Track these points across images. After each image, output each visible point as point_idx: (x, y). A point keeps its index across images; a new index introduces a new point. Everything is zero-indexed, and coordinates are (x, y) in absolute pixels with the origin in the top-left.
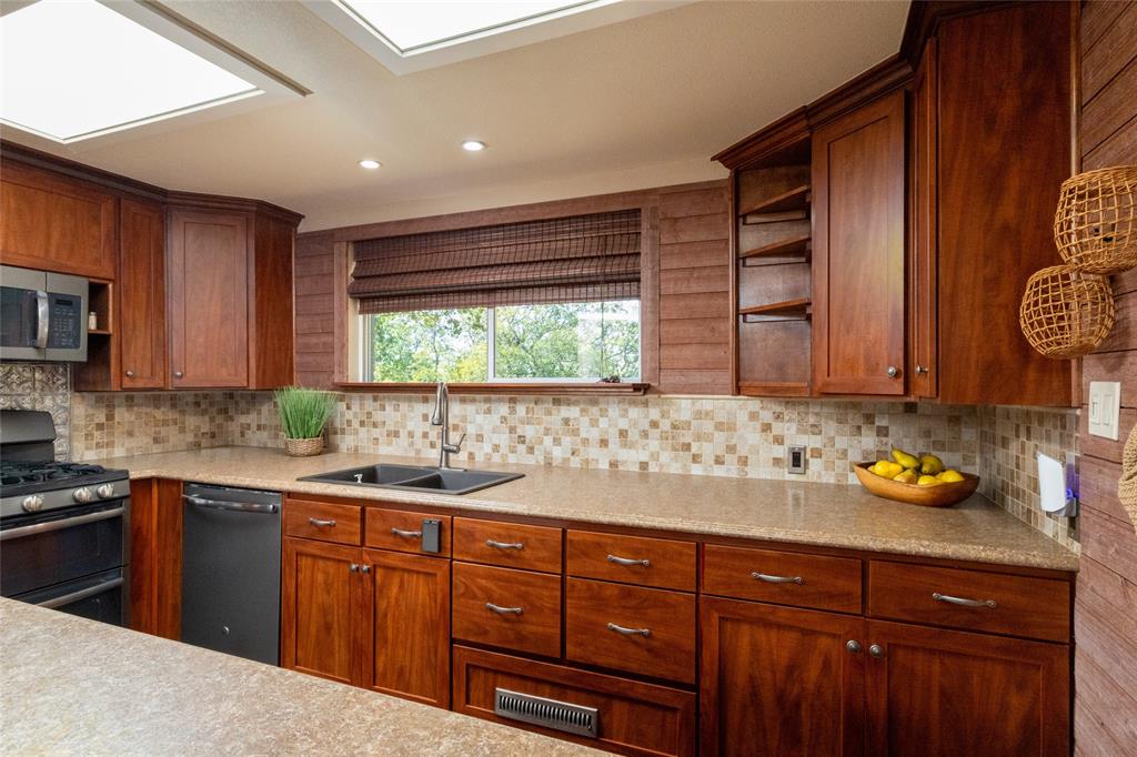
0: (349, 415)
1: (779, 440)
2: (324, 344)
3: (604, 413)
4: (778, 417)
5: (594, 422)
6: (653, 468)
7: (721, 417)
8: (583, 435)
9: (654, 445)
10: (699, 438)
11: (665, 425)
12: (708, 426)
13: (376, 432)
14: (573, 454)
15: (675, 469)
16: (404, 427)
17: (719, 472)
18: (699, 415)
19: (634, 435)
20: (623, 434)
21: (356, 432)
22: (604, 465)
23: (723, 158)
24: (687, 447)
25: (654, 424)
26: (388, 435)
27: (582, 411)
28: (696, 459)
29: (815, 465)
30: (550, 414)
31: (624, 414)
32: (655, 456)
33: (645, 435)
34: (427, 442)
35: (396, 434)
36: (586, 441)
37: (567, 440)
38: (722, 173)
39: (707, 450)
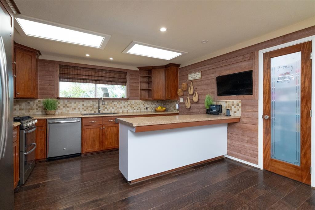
0: (59, 105)
1: (145, 106)
2: (50, 88)
3: (121, 103)
4: (145, 103)
5: (119, 105)
6: (129, 111)
7: (138, 103)
8: (118, 107)
9: (129, 108)
10: (135, 106)
11: (130, 105)
12: (136, 105)
13: (68, 109)
14: (116, 110)
15: (132, 111)
16: (77, 107)
17: (138, 111)
18: (135, 103)
19: (126, 106)
20: (124, 106)
21: (62, 109)
22: (121, 111)
23: (138, 68)
24: (134, 108)
25: (129, 105)
26: (72, 109)
27: (118, 103)
28: (135, 109)
29: (149, 109)
30: (112, 103)
31: (124, 103)
32: (129, 109)
33: (128, 106)
34: (84, 110)
35: (75, 109)
36: (118, 108)
37: (115, 108)
38: (138, 70)
39: (136, 108)
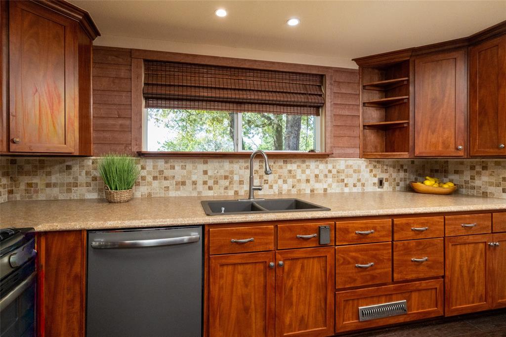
0: (143, 173)
1: (375, 176)
2: (121, 125)
3: (308, 167)
4: (375, 167)
5: (303, 172)
6: (329, 191)
7: (356, 168)
8: (298, 178)
9: (330, 180)
10: (347, 176)
11: (334, 171)
12: (351, 171)
13: (166, 183)
14: (293, 187)
15: (338, 190)
16: (190, 179)
17: (355, 190)
18: (347, 167)
19: (321, 177)
20: (317, 176)
21: (150, 184)
22: (308, 191)
23: (357, 60)
24: (343, 181)
25: (330, 171)
26: (176, 184)
27: (298, 166)
28: (346, 185)
29: (386, 184)
30: (282, 168)
31: (317, 167)
32: (330, 186)
33: (326, 176)
34: (207, 187)
35: (183, 183)
36: (299, 181)
37: (290, 181)
38: (356, 67)
39: (350, 181)
